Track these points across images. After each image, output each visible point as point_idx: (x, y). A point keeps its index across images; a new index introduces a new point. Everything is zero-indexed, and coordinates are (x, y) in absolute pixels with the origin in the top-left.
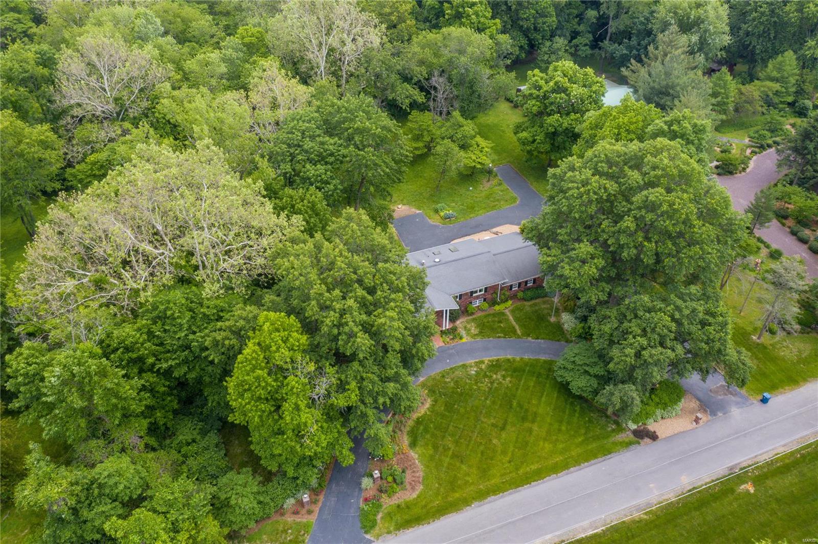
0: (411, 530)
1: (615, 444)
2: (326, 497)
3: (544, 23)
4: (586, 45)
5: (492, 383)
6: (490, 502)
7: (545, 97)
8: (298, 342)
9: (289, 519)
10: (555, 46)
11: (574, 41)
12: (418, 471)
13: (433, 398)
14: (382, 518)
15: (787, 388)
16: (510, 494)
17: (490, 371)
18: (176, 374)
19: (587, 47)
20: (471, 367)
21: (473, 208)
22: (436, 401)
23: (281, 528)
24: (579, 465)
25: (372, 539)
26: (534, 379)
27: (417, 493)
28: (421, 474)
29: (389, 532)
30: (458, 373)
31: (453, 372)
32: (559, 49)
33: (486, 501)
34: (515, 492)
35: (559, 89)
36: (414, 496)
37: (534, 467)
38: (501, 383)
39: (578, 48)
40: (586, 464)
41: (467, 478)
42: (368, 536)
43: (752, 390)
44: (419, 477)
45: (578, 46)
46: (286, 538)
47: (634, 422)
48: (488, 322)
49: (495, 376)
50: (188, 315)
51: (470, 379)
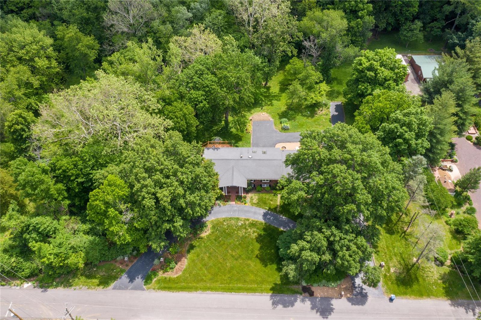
0: (164, 292)
1: (288, 289)
2: (137, 262)
3: (408, 11)
4: (439, 28)
5: (246, 233)
6: (207, 294)
7: (362, 71)
8: (118, 194)
9: (117, 265)
10: (414, 26)
11: (432, 24)
12: (183, 265)
13: (212, 231)
14: (156, 281)
15: (413, 296)
16: (218, 294)
17: (249, 226)
18: (85, 185)
19: (439, 30)
20: (241, 220)
21: (303, 125)
22: (213, 233)
23: (112, 268)
24: (262, 293)
25: (145, 289)
26: (269, 239)
27: (178, 275)
28: (185, 267)
29: (154, 289)
30: (233, 222)
31: (230, 220)
32: (416, 29)
33: (205, 292)
34: (221, 294)
35: (371, 68)
36: (175, 276)
37: (240, 285)
38: (250, 235)
39: (433, 29)
40: (266, 294)
41: (204, 278)
42: (144, 287)
43: (390, 290)
44: (182, 268)
45: (433, 28)
46: (112, 273)
47: (306, 282)
48: (265, 198)
49: (249, 230)
50: (93, 161)
51: (236, 227)
